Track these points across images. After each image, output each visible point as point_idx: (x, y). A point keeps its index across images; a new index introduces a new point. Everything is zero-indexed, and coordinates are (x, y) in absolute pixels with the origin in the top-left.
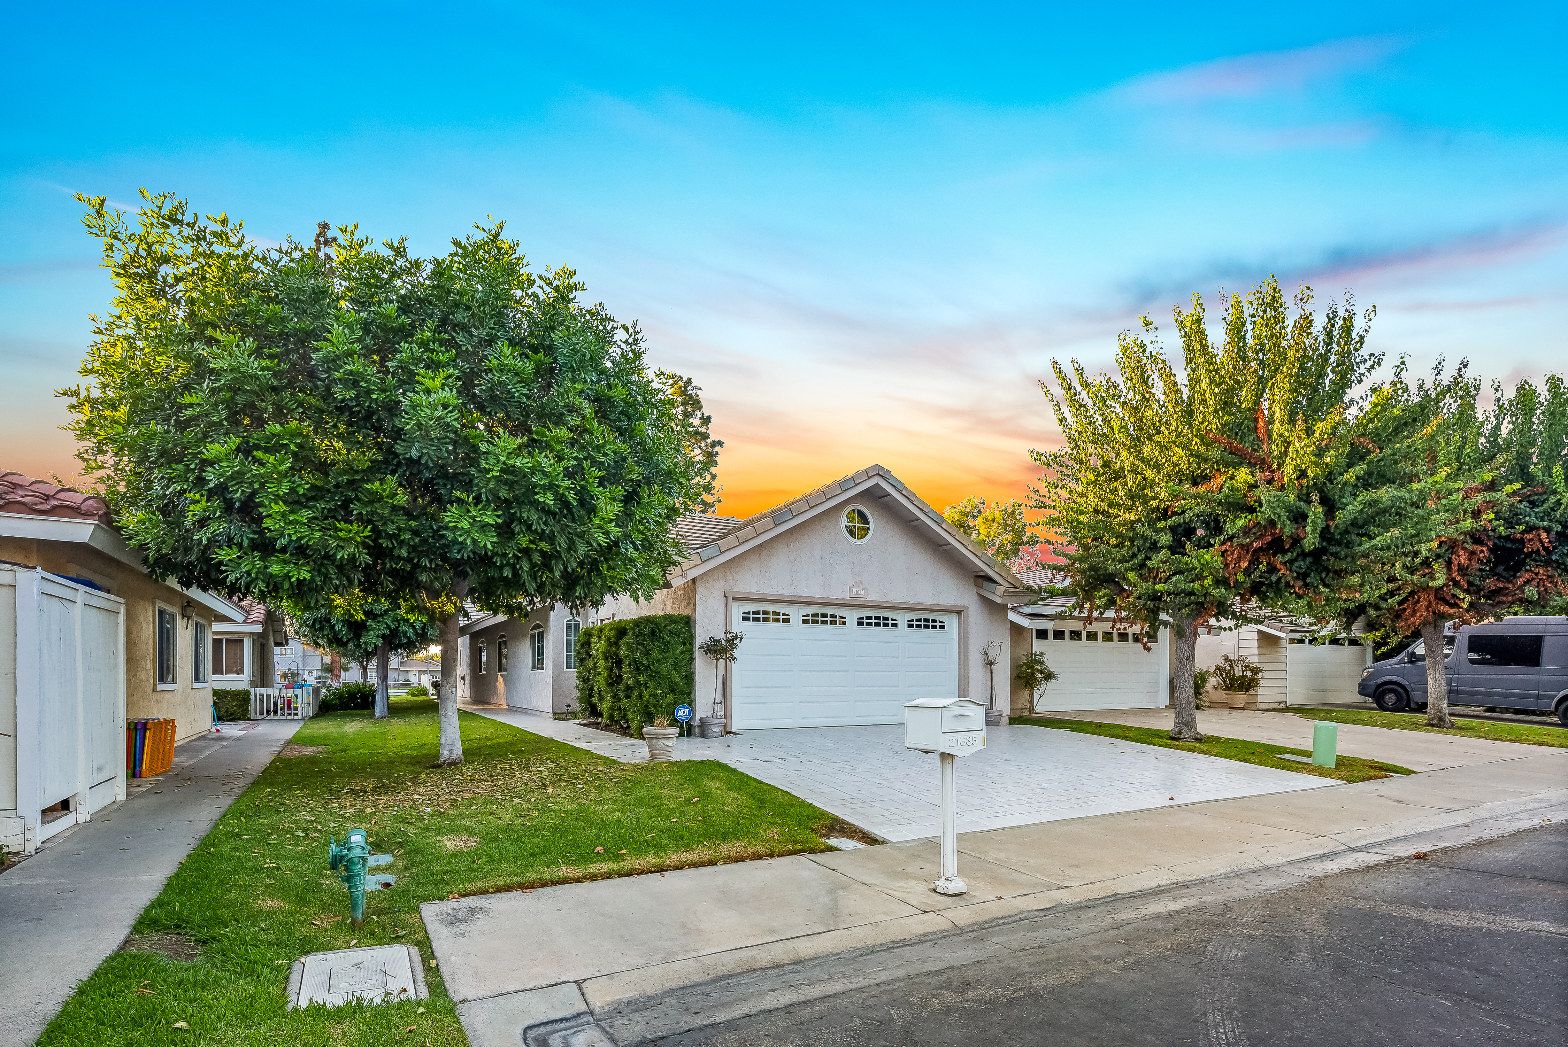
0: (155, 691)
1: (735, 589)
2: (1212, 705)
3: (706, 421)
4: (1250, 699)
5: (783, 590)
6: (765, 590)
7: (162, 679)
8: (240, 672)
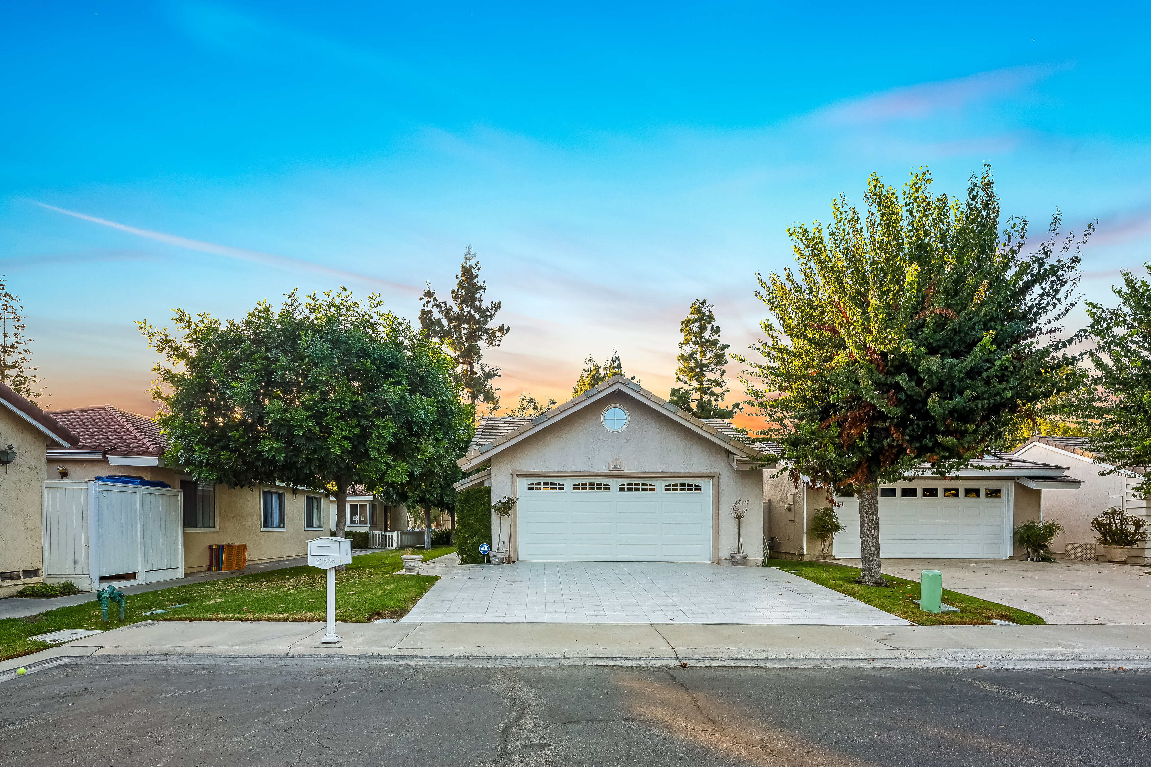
0: (260, 531)
1: (519, 469)
2: (1099, 558)
3: (716, 331)
4: (1134, 553)
5: (554, 467)
6: (541, 468)
7: (266, 524)
8: (366, 522)
